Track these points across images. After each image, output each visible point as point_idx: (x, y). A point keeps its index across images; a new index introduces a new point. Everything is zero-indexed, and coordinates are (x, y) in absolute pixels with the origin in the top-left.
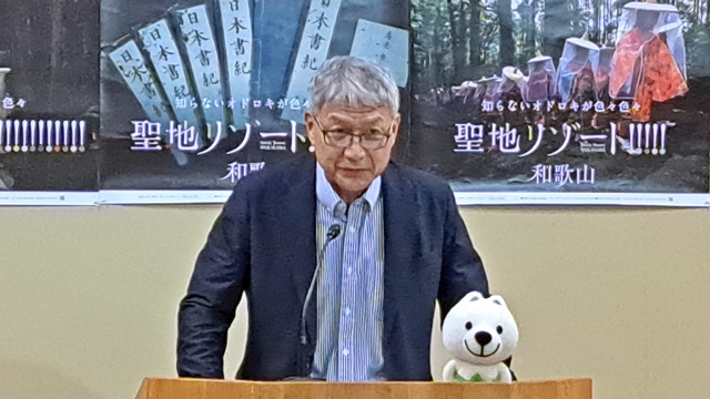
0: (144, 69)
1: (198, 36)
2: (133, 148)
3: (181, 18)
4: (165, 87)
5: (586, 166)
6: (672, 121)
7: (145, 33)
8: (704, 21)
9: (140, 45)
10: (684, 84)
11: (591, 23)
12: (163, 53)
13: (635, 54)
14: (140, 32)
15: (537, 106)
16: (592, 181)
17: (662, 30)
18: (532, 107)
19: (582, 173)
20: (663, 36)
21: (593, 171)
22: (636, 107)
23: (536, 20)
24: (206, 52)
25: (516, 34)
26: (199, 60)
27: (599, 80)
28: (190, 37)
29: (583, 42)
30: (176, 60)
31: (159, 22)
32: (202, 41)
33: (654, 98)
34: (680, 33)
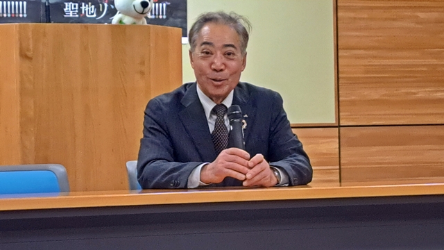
6: (168, 2)
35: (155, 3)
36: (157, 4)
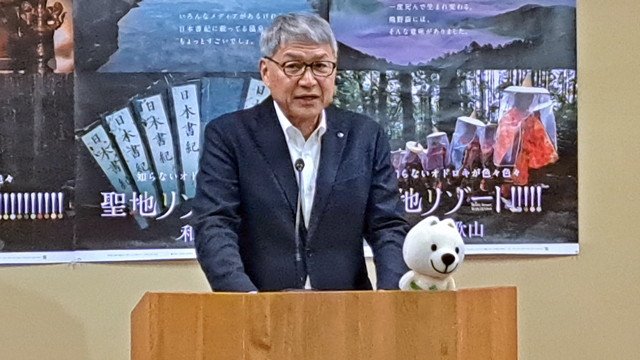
0: (111, 149)
1: (155, 121)
2: (103, 215)
3: (140, 106)
4: (128, 164)
5: (476, 223)
6: (545, 184)
7: (112, 119)
8: (570, 101)
9: (107, 128)
10: (555, 154)
11: (478, 104)
12: (126, 136)
13: (514, 129)
14: (107, 118)
15: (435, 173)
16: (482, 235)
17: (536, 108)
18: (431, 175)
19: (473, 229)
20: (537, 114)
21: (482, 226)
22: (516, 172)
23: (432, 102)
24: (162, 134)
25: (416, 114)
26: (156, 141)
27: (485, 151)
28: (148, 122)
29: (472, 120)
30: (137, 141)
31: (123, 110)
32: (159, 125)
33: (531, 166)
34: (551, 112)
35: (523, 187)
36: (526, 189)
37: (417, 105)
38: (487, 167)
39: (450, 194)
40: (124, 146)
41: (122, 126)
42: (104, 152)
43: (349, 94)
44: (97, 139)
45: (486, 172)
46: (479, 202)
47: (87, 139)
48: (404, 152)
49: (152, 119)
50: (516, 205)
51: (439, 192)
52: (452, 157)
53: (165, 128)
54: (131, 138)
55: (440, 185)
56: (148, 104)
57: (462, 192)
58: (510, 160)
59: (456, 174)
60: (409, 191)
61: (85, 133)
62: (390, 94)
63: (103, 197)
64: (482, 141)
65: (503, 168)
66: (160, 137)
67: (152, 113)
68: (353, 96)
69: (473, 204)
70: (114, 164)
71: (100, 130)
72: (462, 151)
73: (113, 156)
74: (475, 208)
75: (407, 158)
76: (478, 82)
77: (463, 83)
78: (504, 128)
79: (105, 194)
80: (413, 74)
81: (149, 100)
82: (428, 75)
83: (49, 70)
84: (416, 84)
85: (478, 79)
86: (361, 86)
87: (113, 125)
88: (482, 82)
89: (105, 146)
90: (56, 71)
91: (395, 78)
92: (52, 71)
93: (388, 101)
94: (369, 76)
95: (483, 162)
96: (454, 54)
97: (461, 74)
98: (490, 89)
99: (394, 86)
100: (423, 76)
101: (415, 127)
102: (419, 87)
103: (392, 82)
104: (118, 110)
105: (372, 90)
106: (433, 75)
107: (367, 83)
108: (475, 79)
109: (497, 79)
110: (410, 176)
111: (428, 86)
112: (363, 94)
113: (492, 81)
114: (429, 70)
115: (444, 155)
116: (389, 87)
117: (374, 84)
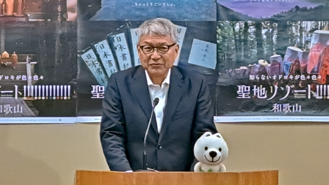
0: (97, 62)
1: (121, 47)
2: (92, 98)
3: (113, 39)
4: (106, 70)
5: (297, 105)
7: (98, 46)
9: (95, 51)
11: (299, 40)
12: (105, 55)
13: (318, 53)
14: (95, 45)
15: (274, 77)
16: (300, 111)
18: (272, 78)
19: (295, 107)
21: (300, 106)
22: (320, 77)
23: (273, 39)
24: (125, 54)
25: (264, 45)
26: (121, 58)
27: (302, 65)
28: (117, 48)
29: (295, 49)
30: (111, 58)
31: (104, 41)
32: (123, 49)
33: (328, 74)
35: (323, 85)
36: (325, 86)
37: (265, 40)
38: (303, 74)
39: (282, 89)
40: (104, 61)
41: (103, 50)
42: (93, 63)
43: (227, 34)
44: (89, 57)
45: (303, 77)
46: (299, 93)
47: (84, 57)
48: (257, 66)
49: (119, 46)
50: (319, 95)
51: (276, 87)
52: (284, 68)
53: (127, 51)
54: (108, 56)
55: (277, 84)
56: (117, 38)
57: (289, 87)
58: (316, 70)
59: (286, 77)
60: (260, 87)
61: (83, 53)
62: (250, 34)
63: (92, 87)
64: (300, 60)
65: (312, 75)
66: (124, 55)
67: (120, 43)
68: (229, 35)
69: (295, 94)
70: (98, 70)
71: (91, 52)
72: (289, 65)
73: (98, 66)
74: (296, 96)
75: (259, 69)
76: (299, 28)
77: (290, 29)
78: (313, 53)
79: (93, 86)
80: (263, 23)
81: (118, 36)
82: (271, 23)
83: (64, 19)
84: (264, 28)
85: (299, 26)
86: (234, 30)
87: (98, 49)
88: (301, 28)
89: (94, 60)
90: (68, 20)
91: (253, 25)
92: (66, 20)
93: (249, 38)
94: (238, 24)
95: (301, 72)
96: (286, 12)
97: (289, 23)
98: (305, 31)
99: (252, 29)
100: (268, 24)
101: (264, 52)
102: (266, 30)
103: (251, 27)
104: (101, 41)
105: (240, 32)
106: (274, 23)
107: (237, 27)
108: (297, 26)
109: (309, 26)
110: (260, 79)
111: (271, 30)
112: (235, 34)
113: (307, 27)
114: (272, 21)
115: (279, 67)
116: (249, 30)
117: (241, 28)
